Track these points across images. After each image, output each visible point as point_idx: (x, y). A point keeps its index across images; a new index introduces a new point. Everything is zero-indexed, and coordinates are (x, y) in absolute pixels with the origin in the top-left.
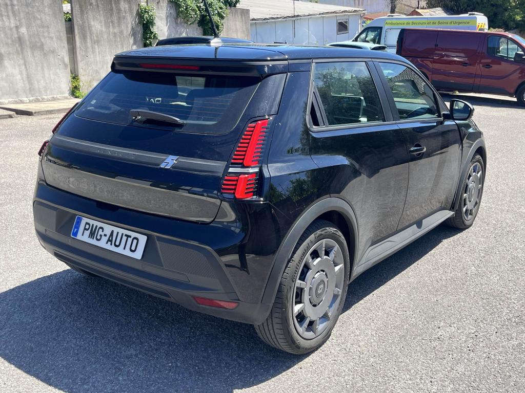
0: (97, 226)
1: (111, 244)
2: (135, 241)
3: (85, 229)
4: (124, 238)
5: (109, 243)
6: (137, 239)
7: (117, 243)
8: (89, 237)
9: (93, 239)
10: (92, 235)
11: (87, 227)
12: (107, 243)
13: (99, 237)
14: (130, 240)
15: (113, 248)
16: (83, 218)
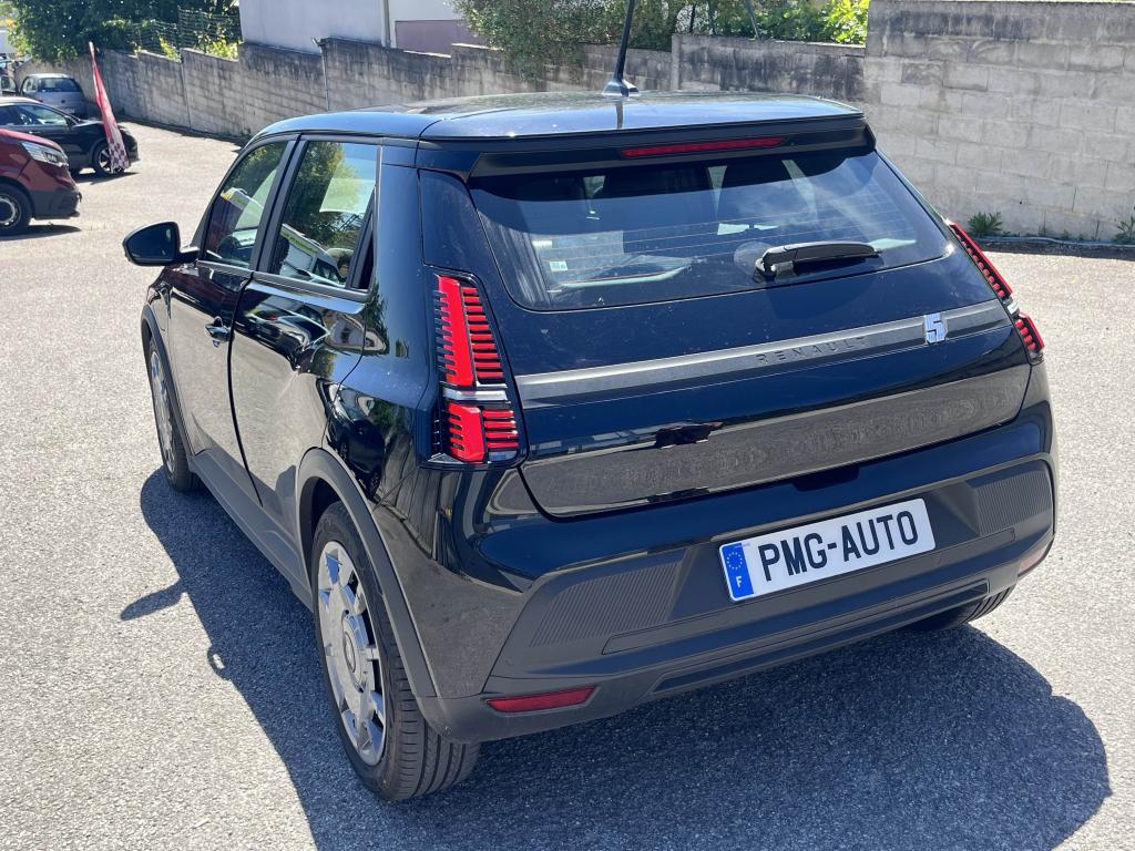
0: (796, 540)
1: (858, 556)
2: (905, 520)
3: (766, 563)
4: (880, 527)
5: (852, 555)
6: (906, 514)
7: (871, 546)
8: (791, 573)
9: (805, 570)
10: (795, 563)
11: (770, 554)
12: (846, 559)
13: (817, 559)
14: (893, 524)
15: (867, 561)
16: (743, 542)
